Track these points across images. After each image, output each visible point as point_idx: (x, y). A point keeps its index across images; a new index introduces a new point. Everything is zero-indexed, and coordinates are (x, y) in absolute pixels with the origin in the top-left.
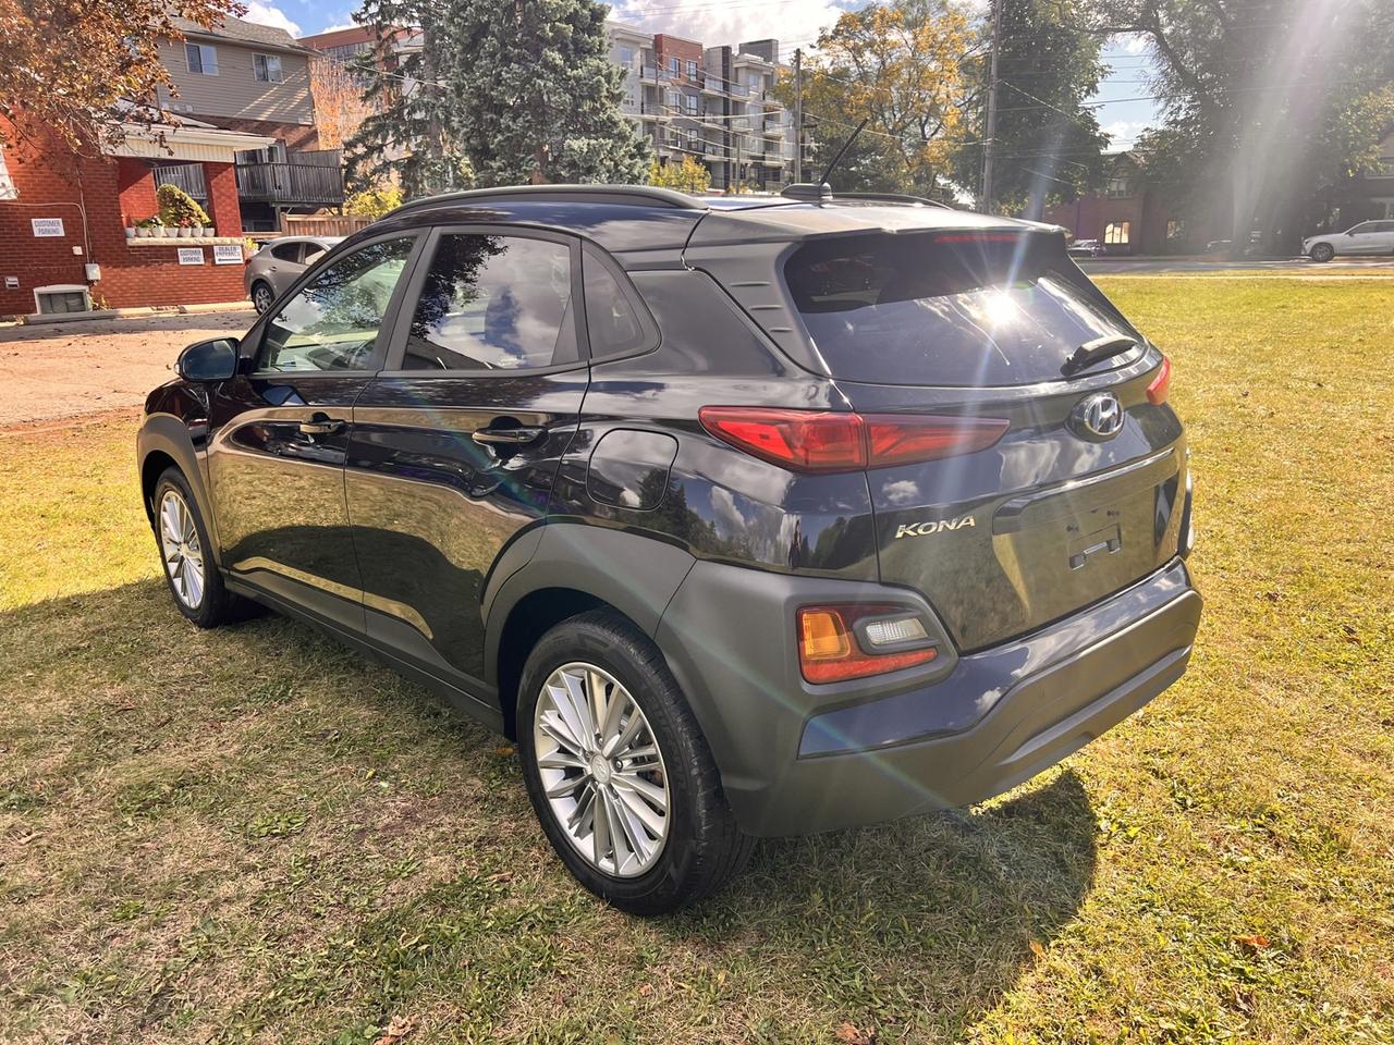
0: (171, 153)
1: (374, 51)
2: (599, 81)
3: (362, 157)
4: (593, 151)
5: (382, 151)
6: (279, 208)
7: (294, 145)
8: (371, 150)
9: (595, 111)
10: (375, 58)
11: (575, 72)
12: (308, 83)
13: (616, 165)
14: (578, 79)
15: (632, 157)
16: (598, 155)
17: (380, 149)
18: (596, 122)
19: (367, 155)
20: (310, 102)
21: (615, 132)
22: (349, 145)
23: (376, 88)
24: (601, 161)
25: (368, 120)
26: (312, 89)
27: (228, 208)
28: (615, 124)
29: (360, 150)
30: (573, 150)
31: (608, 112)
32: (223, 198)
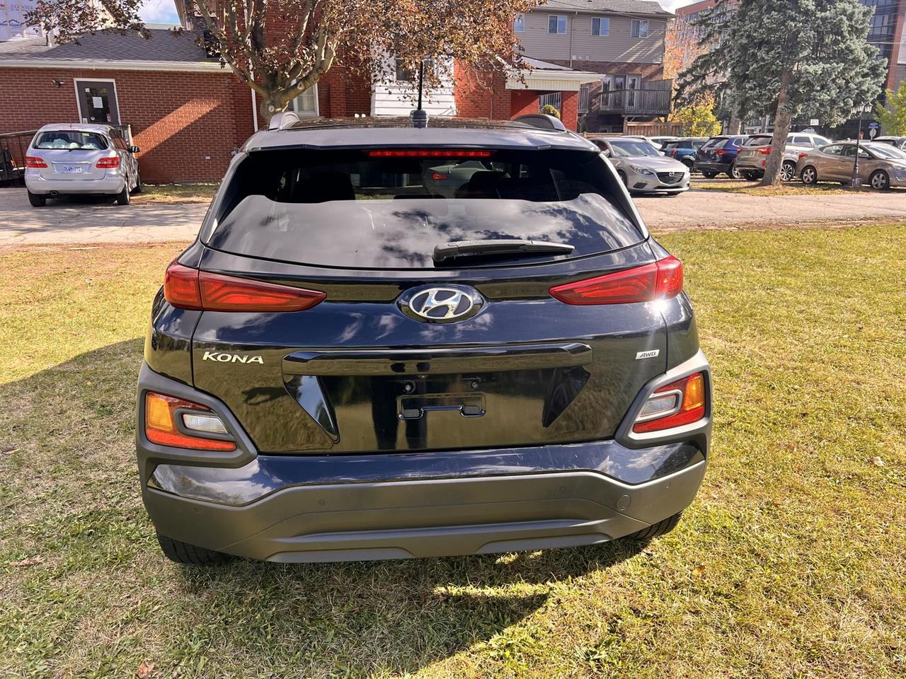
0: (527, 87)
1: (712, 10)
2: (841, 20)
3: (689, 83)
4: (826, 73)
5: (704, 78)
6: (627, 118)
7: (647, 77)
8: (696, 78)
9: (836, 42)
10: (712, 15)
11: (823, 14)
12: (664, 36)
13: (847, 82)
14: (824, 20)
15: (865, 76)
16: (830, 76)
17: (703, 77)
18: (835, 51)
19: (694, 81)
20: (662, 48)
21: (850, 57)
22: (682, 75)
23: (710, 35)
24: (834, 81)
25: (699, 58)
26: (665, 40)
27: (571, 119)
28: (851, 51)
29: (689, 78)
30: (809, 73)
31: (848, 42)
32: (569, 112)
